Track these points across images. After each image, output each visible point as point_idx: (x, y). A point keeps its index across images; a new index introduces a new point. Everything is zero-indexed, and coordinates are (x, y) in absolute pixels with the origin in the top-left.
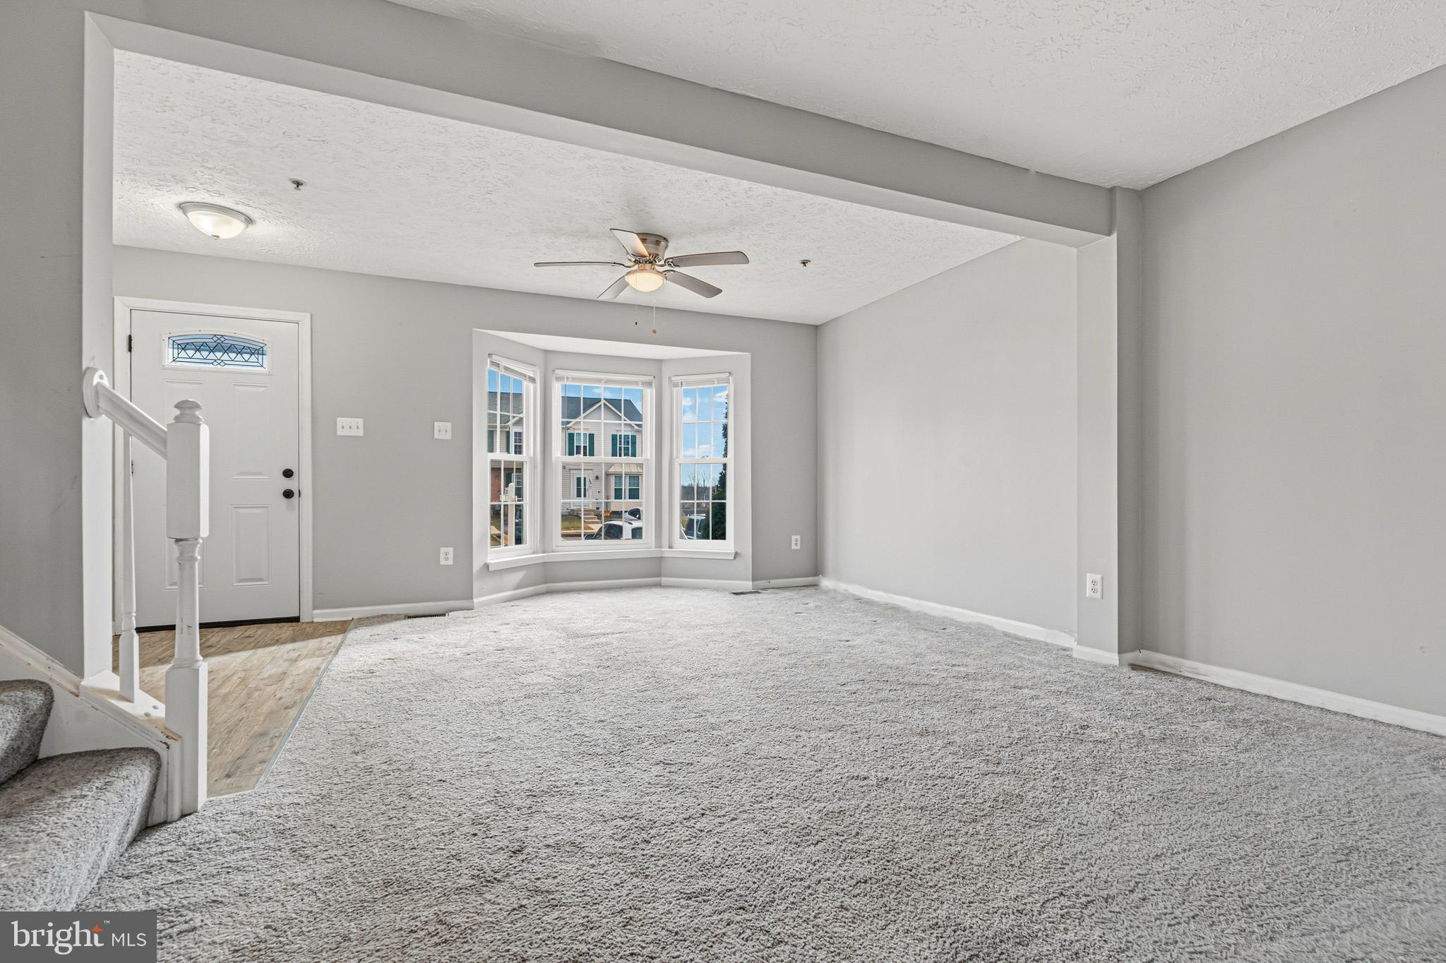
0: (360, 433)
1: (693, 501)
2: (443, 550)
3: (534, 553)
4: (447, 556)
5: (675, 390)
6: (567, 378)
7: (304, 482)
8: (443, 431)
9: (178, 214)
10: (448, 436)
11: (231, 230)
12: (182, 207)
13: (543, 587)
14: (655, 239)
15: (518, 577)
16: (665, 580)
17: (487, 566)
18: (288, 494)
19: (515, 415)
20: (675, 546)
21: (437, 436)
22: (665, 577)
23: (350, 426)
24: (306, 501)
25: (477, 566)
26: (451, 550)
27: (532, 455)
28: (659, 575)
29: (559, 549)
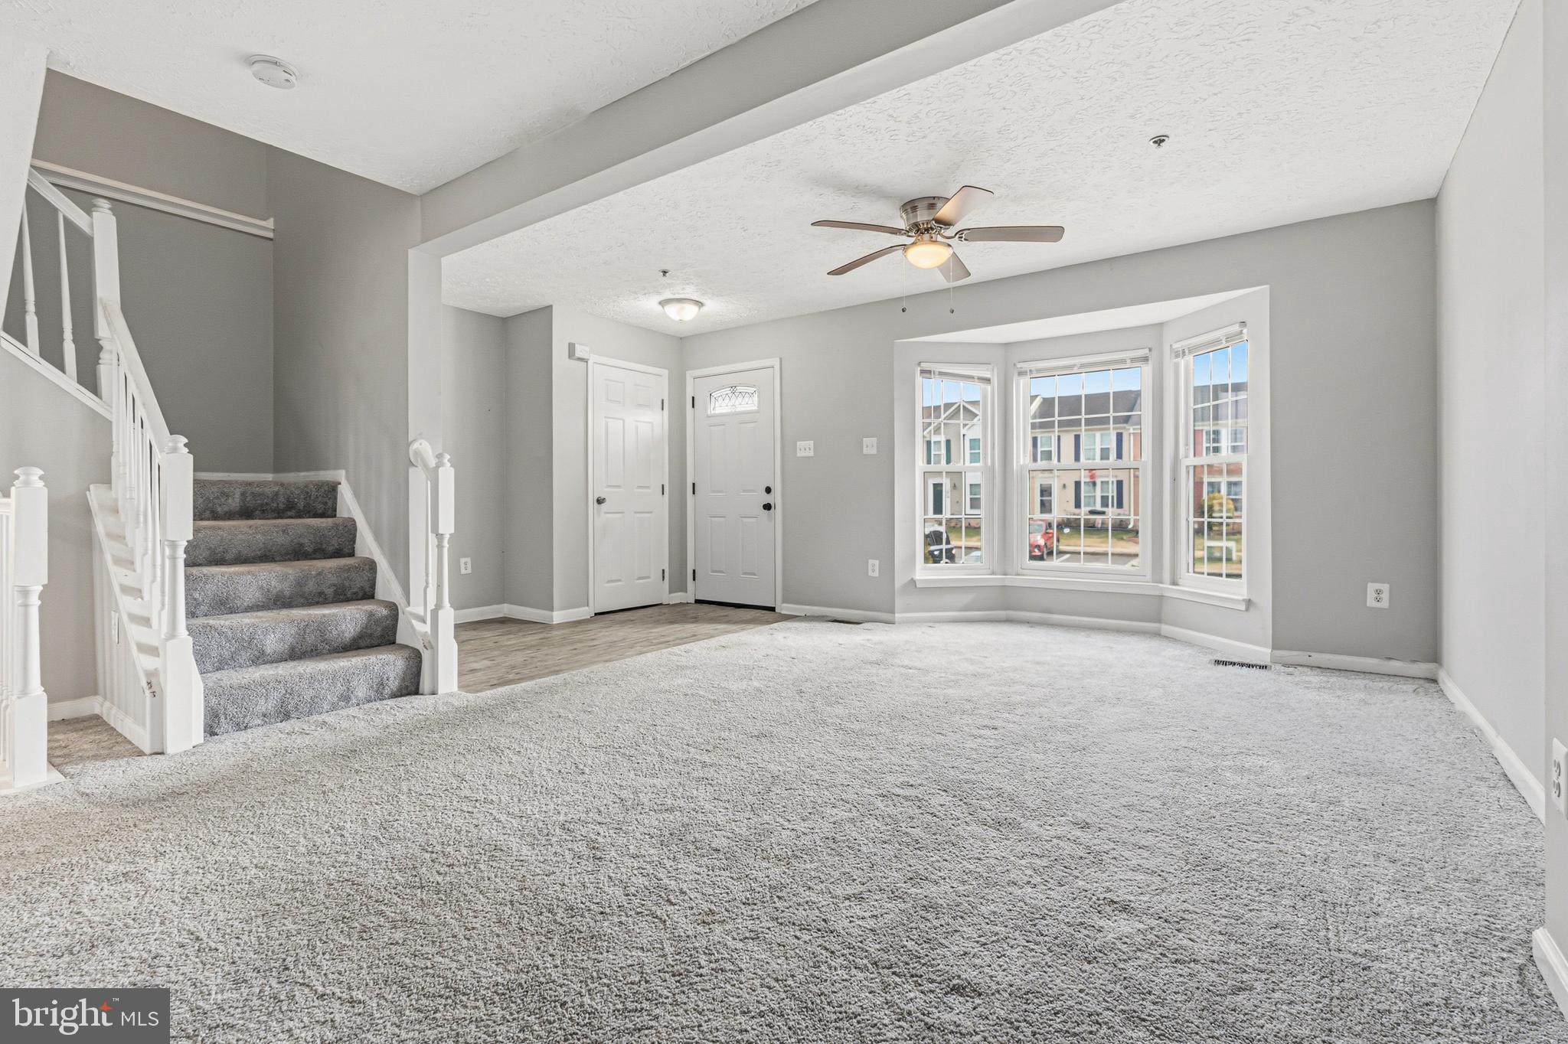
0: (811, 454)
1: (1202, 520)
2: (871, 562)
3: (993, 574)
4: (874, 567)
5: (1182, 362)
6: (1031, 371)
7: (776, 498)
8: (870, 446)
9: (659, 308)
10: (874, 451)
11: (689, 313)
12: (663, 303)
13: (1002, 614)
14: (926, 203)
15: (966, 599)
16: (1166, 629)
17: (913, 582)
18: (767, 507)
19: (966, 422)
20: (1180, 581)
21: (865, 452)
22: (1166, 624)
23: (805, 448)
24: (778, 511)
25: (900, 581)
26: (877, 562)
27: (989, 464)
28: (1159, 621)
29: (1025, 572)
